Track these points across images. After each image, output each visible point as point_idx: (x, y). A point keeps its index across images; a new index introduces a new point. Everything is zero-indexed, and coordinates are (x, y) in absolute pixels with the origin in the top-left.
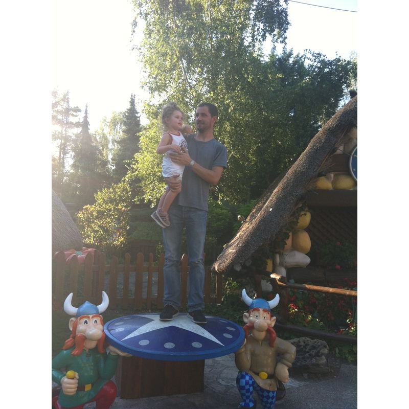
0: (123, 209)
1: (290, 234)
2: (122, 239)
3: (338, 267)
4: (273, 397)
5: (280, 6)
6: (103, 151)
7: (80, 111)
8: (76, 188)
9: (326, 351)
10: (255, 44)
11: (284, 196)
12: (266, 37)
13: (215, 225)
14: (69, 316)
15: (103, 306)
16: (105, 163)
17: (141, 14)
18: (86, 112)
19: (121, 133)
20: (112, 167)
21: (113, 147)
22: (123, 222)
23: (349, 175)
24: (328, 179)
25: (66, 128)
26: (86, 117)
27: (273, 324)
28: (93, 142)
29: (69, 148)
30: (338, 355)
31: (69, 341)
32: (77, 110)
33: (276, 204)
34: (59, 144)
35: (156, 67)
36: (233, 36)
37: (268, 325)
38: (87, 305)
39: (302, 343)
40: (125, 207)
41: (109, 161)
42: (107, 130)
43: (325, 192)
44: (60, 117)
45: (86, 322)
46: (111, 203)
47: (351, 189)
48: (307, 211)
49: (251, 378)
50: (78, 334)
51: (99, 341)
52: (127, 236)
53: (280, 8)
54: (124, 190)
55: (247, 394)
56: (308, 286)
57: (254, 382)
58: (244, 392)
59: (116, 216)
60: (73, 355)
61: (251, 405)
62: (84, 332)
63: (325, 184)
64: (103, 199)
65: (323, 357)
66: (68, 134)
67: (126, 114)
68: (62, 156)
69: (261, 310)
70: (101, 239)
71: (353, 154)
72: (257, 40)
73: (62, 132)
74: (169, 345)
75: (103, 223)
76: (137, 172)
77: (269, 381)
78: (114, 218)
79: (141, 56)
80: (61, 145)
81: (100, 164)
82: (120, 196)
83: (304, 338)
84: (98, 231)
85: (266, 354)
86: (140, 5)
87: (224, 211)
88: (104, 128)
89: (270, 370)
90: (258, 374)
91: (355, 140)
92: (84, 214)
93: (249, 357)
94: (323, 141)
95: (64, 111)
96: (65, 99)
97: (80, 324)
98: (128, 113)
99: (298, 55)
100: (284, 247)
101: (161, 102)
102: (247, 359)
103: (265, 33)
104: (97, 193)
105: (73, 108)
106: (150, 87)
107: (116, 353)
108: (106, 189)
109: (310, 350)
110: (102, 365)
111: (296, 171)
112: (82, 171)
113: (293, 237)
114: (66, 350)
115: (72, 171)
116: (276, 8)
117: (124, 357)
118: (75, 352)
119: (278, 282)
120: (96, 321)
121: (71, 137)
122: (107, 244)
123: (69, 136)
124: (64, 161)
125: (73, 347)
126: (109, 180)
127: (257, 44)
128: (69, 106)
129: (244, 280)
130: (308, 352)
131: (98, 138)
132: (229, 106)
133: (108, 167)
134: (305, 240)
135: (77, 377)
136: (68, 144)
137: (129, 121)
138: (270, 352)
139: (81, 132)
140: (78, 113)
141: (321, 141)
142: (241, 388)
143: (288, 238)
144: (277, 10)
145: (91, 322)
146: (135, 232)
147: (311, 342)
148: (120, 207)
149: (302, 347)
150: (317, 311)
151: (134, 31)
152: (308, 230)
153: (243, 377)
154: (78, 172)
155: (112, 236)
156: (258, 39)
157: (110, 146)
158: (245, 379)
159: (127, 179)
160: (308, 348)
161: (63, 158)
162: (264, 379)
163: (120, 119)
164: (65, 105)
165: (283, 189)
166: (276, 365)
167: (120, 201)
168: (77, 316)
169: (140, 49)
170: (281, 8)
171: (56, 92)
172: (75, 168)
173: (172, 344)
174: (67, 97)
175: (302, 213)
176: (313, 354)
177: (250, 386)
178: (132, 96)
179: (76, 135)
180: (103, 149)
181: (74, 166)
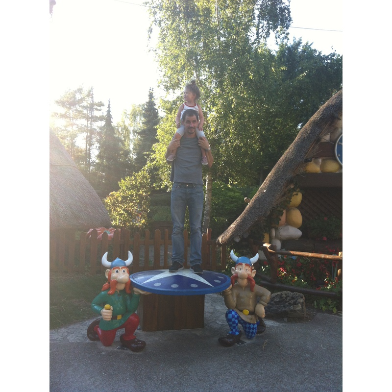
0: (144, 194)
1: (284, 211)
2: (144, 221)
3: (325, 238)
4: (253, 328)
5: (283, 3)
6: (125, 141)
7: (103, 105)
8: (102, 177)
9: (302, 300)
10: (260, 40)
11: (275, 179)
12: (269, 33)
13: (229, 207)
14: (106, 268)
15: (129, 261)
16: (127, 153)
17: (156, 21)
18: (109, 107)
19: (141, 124)
20: (133, 156)
21: (134, 137)
22: (144, 206)
23: (335, 160)
24: (317, 163)
25: (91, 122)
26: (109, 112)
27: (254, 275)
28: (116, 134)
29: (94, 140)
30: (316, 307)
31: (106, 285)
32: (101, 104)
33: (269, 186)
34: (85, 137)
35: (170, 67)
36: (238, 36)
37: (248, 275)
38: (118, 260)
39: (284, 296)
40: (146, 192)
41: (130, 151)
42: (128, 122)
43: (315, 175)
44: (85, 112)
45: (117, 271)
46: (133, 189)
47: (337, 172)
48: (298, 192)
49: (236, 313)
50: (112, 280)
51: (126, 284)
52: (148, 218)
53: (282, 6)
54: (144, 177)
55: (233, 325)
56: (292, 252)
57: (239, 317)
58: (231, 323)
59: (138, 201)
60: (109, 294)
61: (237, 333)
62: (116, 278)
63: (314, 167)
64: (126, 186)
65: (299, 305)
66: (93, 127)
67: (146, 107)
68: (88, 147)
69: (244, 264)
70: (125, 222)
71: (338, 141)
72: (261, 37)
73: (87, 126)
74: (174, 286)
75: (126, 207)
76: (155, 162)
77: (250, 316)
78: (136, 202)
79: (157, 57)
80: (87, 137)
81: (122, 154)
82: (140, 183)
83: (285, 292)
84: (122, 214)
85: (248, 297)
86: (155, 13)
87: (237, 194)
88: (125, 120)
89: (251, 308)
90: (241, 311)
91: (340, 130)
92: (110, 199)
93: (235, 299)
94: (309, 132)
95: (88, 106)
96: (90, 94)
97: (113, 272)
98: (147, 106)
99: (307, 44)
100: (279, 223)
101: (175, 99)
102: (233, 300)
103: (269, 30)
104: (120, 181)
105: (97, 102)
106: (165, 85)
107: (139, 292)
108: (128, 177)
109: (290, 300)
110: (129, 302)
111: (286, 158)
112: (106, 161)
113: (286, 214)
114: (103, 291)
115: (97, 161)
116: (279, 6)
117: (144, 295)
118: (110, 292)
119: (269, 250)
120: (124, 271)
121: (95, 130)
122: (130, 225)
123: (94, 129)
124: (90, 151)
125: (109, 289)
126: (132, 168)
127: (262, 40)
128: (93, 101)
129: (245, 251)
130: (288, 302)
131: (120, 130)
132: (232, 103)
133: (130, 157)
134: (297, 216)
135: (112, 309)
136: (93, 136)
137: (149, 113)
138: (251, 295)
139: (105, 125)
140: (102, 107)
141: (307, 132)
142: (229, 320)
143: (282, 215)
144: (280, 8)
145: (121, 271)
146: (156, 215)
147: (291, 294)
148: (141, 193)
149: (284, 298)
150: (302, 274)
151: (150, 37)
152: (300, 207)
153: (230, 312)
154: (103, 161)
155: (135, 218)
156: (263, 36)
157: (131, 136)
158: (231, 313)
159: (147, 169)
160: (288, 299)
161: (89, 150)
162: (246, 315)
163: (140, 111)
164: (90, 100)
165: (275, 173)
166: (256, 305)
167: (140, 187)
168: (111, 267)
169: (156, 51)
170: (284, 5)
171: (82, 89)
172: (100, 158)
173: (177, 285)
174: (91, 93)
175: (295, 193)
176: (292, 303)
177: (235, 319)
178: (150, 90)
179: (101, 128)
180: (125, 140)
181: (99, 156)
